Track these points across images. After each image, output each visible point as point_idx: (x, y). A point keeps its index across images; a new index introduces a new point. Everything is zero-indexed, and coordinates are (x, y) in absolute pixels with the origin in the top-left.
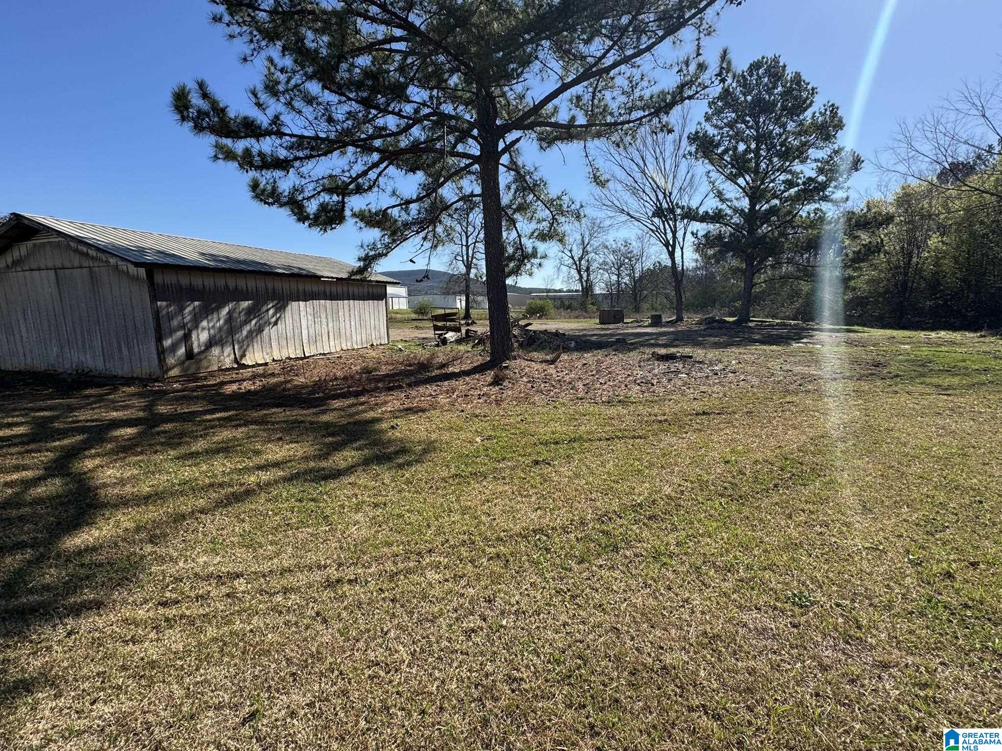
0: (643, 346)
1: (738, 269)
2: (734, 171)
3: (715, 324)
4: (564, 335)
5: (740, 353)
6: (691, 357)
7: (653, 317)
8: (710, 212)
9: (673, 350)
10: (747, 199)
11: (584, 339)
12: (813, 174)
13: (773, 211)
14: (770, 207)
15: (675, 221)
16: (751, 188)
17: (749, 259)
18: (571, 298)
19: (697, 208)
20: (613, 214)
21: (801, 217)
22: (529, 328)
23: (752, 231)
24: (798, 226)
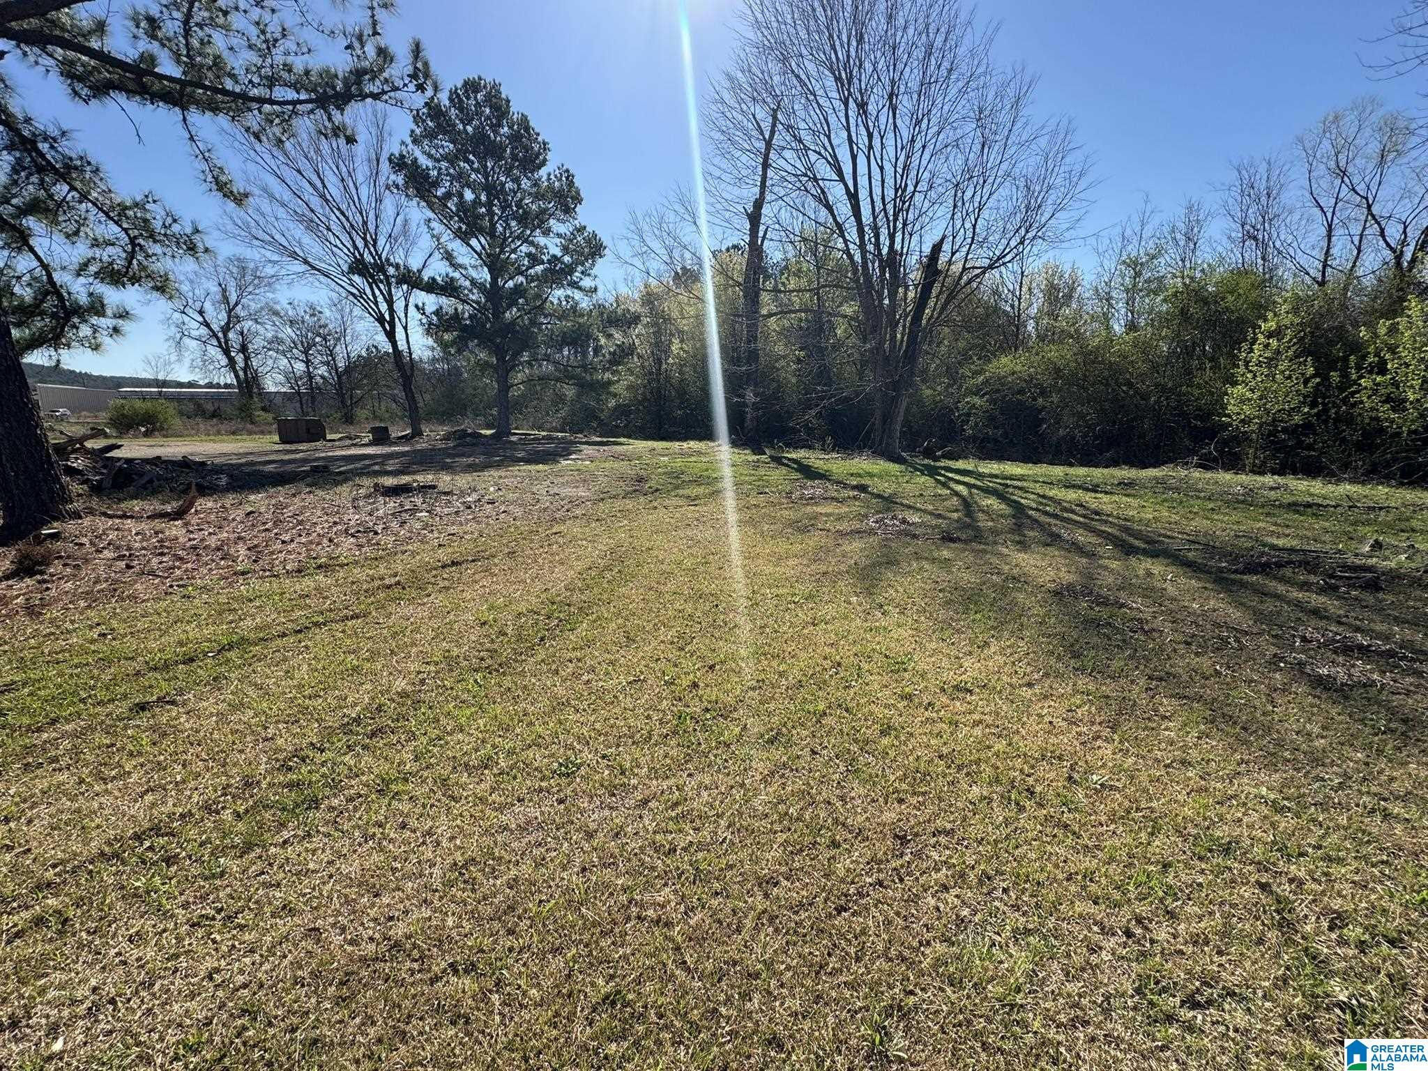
0: (361, 475)
1: (486, 363)
2: (464, 227)
3: (468, 439)
4: (203, 464)
5: (500, 477)
6: (434, 487)
7: (374, 430)
8: (439, 279)
9: (405, 479)
10: (486, 269)
11: (247, 469)
12: (557, 252)
13: (519, 290)
14: (515, 285)
15: (389, 285)
16: (489, 255)
17: (499, 351)
18: (217, 398)
19: (420, 271)
20: (276, 257)
21: (552, 303)
22: (115, 454)
23: (498, 314)
24: (550, 315)
